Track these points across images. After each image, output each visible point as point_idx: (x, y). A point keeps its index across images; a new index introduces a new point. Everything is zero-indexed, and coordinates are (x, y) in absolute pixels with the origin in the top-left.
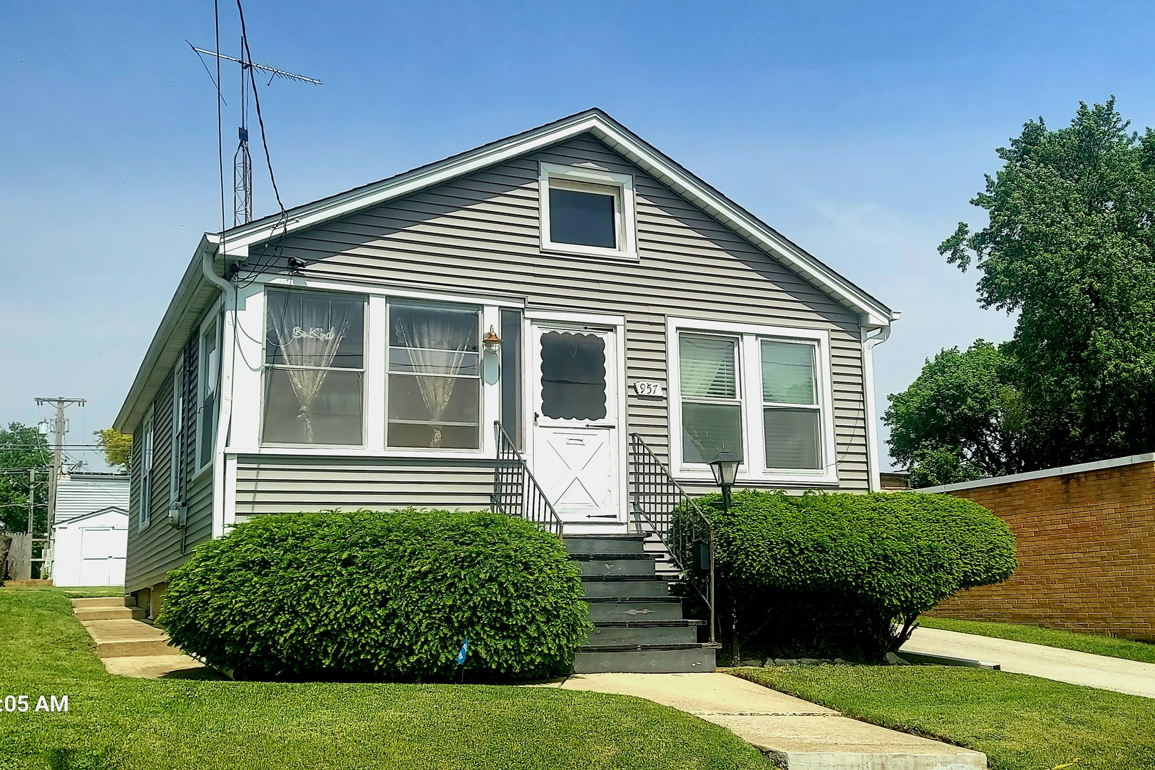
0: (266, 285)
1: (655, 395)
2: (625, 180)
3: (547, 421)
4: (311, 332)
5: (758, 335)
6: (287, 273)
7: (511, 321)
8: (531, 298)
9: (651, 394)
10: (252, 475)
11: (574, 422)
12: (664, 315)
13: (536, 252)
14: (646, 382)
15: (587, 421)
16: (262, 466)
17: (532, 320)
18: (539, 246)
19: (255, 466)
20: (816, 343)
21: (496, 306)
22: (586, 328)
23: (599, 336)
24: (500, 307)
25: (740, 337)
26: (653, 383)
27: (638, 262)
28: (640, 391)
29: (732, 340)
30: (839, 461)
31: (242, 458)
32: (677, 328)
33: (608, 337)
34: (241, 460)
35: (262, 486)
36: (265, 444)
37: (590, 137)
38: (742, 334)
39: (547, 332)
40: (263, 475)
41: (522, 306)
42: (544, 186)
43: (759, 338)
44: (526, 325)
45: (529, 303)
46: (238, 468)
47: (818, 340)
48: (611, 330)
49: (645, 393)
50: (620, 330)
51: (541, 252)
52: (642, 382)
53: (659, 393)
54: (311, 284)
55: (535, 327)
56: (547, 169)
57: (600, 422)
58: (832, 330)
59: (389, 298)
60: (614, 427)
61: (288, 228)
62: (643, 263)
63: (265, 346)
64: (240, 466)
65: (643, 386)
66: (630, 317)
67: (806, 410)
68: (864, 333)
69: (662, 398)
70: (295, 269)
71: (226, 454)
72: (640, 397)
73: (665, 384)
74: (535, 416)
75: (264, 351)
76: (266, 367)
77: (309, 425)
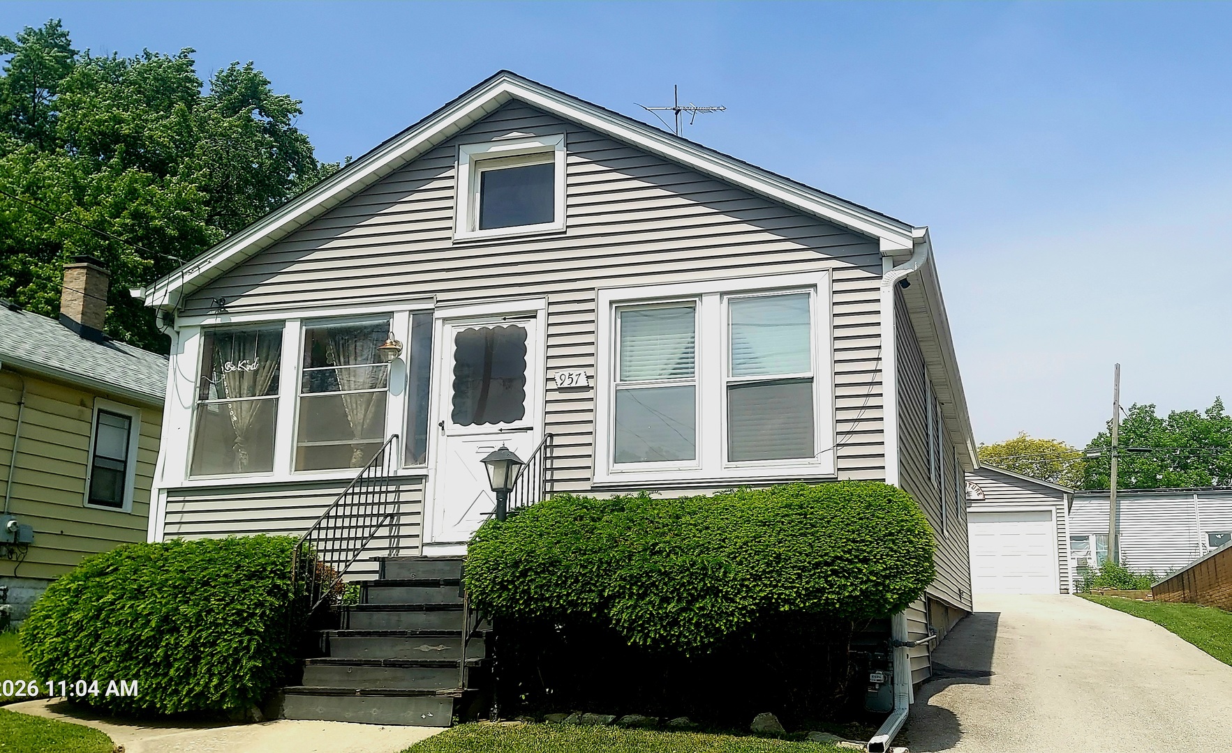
0: (203, 327)
1: (577, 385)
2: (556, 142)
3: (459, 429)
4: (239, 365)
5: (722, 294)
6: (214, 312)
7: (423, 327)
8: (441, 296)
9: (574, 385)
10: (178, 507)
11: (487, 427)
12: (593, 289)
13: (448, 244)
14: (566, 372)
15: (502, 425)
16: (187, 498)
17: (445, 319)
18: (450, 238)
19: (182, 499)
20: (812, 290)
21: (407, 311)
22: (505, 319)
23: (520, 326)
24: (410, 311)
25: (697, 299)
26: (574, 371)
27: (565, 233)
28: (559, 382)
29: (687, 305)
30: (838, 445)
31: (171, 492)
32: (611, 303)
33: (529, 325)
34: (171, 495)
35: (187, 518)
36: (192, 478)
37: (512, 104)
38: (700, 295)
39: (462, 330)
40: (189, 507)
41: (431, 306)
42: (464, 170)
43: (725, 297)
44: (438, 325)
45: (437, 302)
46: (168, 502)
47: (815, 286)
48: (535, 317)
49: (565, 385)
50: (542, 315)
51: (454, 244)
52: (561, 371)
53: (582, 382)
54: (235, 319)
55: (448, 327)
56: (467, 152)
57: (517, 424)
58: (834, 269)
59: (304, 321)
60: (531, 429)
61: (202, 270)
62: (570, 232)
63: (198, 385)
64: (170, 499)
65: (563, 377)
66: (553, 298)
67: (793, 381)
68: (886, 264)
69: (587, 388)
70: (221, 308)
71: (159, 489)
72: (561, 390)
73: (590, 372)
74: (441, 424)
75: (198, 390)
76: (198, 404)
77: (242, 455)
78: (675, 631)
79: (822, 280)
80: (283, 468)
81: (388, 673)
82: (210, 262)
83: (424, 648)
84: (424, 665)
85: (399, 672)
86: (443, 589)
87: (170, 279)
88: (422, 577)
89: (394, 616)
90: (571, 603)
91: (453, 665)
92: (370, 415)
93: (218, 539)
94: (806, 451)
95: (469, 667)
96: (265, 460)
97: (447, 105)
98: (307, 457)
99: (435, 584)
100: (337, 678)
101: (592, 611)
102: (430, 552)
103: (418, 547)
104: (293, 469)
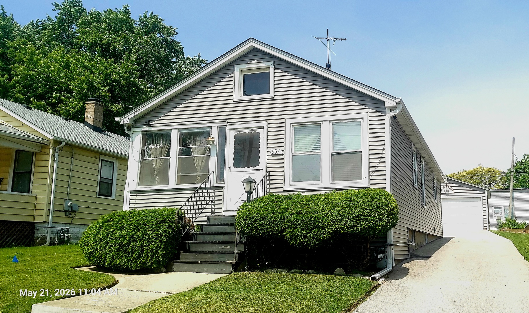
0: (142, 131)
1: (278, 154)
2: (271, 64)
3: (236, 169)
4: (156, 146)
5: (330, 121)
6: (146, 126)
7: (222, 132)
8: (229, 121)
9: (277, 154)
10: (134, 198)
11: (246, 169)
12: (284, 119)
13: (231, 102)
14: (274, 149)
15: (251, 168)
16: (137, 194)
17: (230, 129)
18: (232, 99)
19: (135, 195)
20: (362, 120)
21: (216, 126)
22: (252, 129)
23: (258, 132)
24: (218, 126)
25: (321, 123)
26: (277, 149)
27: (274, 98)
28: (272, 153)
29: (317, 125)
30: (370, 175)
31: (132, 192)
32: (290, 124)
33: (261, 132)
34: (131, 193)
35: (137, 201)
36: (139, 187)
37: (254, 50)
38: (322, 121)
39: (237, 133)
40: (138, 197)
41: (226, 124)
42: (237, 74)
43: (331, 122)
44: (228, 132)
45: (228, 123)
46: (130, 196)
47: (363, 118)
48: (263, 129)
49: (274, 154)
50: (265, 128)
51: (233, 101)
53: (280, 153)
54: (154, 129)
55: (232, 132)
56: (238, 67)
57: (257, 168)
58: (370, 112)
59: (179, 129)
60: (262, 169)
61: (141, 111)
62: (276, 98)
63: (141, 153)
64: (131, 195)
65: (273, 151)
66: (270, 122)
67: (355, 152)
68: (388, 111)
69: (282, 155)
70: (149, 124)
71: (127, 191)
72: (272, 155)
73: (283, 149)
74: (229, 168)
75: (141, 155)
76: (141, 160)
77: (157, 179)
78: (306, 240)
79: (365, 116)
80: (172, 184)
81: (210, 256)
82: (144, 108)
83: (223, 247)
84: (222, 253)
85: (214, 255)
86: (230, 227)
87: (130, 114)
88: (223, 223)
89: (212, 236)
90: (271, 231)
91: (233, 253)
92: (203, 164)
93: (149, 209)
94: (359, 177)
95: (238, 254)
96: (166, 180)
97: (231, 50)
98: (181, 180)
99: (227, 225)
100: (192, 257)
101: (278, 234)
102: (226, 214)
103: (221, 212)
104: (176, 184)
